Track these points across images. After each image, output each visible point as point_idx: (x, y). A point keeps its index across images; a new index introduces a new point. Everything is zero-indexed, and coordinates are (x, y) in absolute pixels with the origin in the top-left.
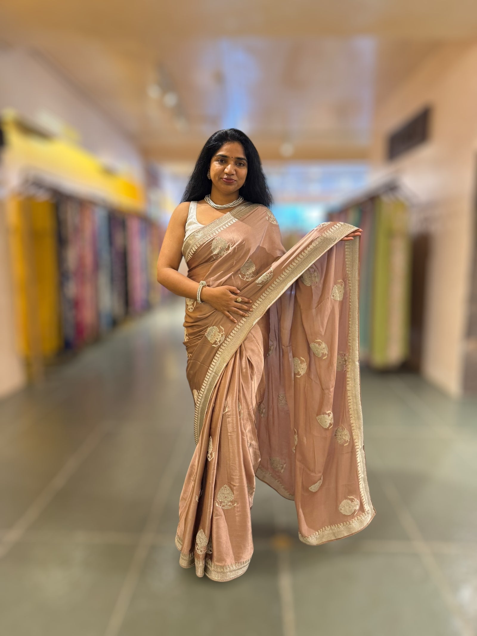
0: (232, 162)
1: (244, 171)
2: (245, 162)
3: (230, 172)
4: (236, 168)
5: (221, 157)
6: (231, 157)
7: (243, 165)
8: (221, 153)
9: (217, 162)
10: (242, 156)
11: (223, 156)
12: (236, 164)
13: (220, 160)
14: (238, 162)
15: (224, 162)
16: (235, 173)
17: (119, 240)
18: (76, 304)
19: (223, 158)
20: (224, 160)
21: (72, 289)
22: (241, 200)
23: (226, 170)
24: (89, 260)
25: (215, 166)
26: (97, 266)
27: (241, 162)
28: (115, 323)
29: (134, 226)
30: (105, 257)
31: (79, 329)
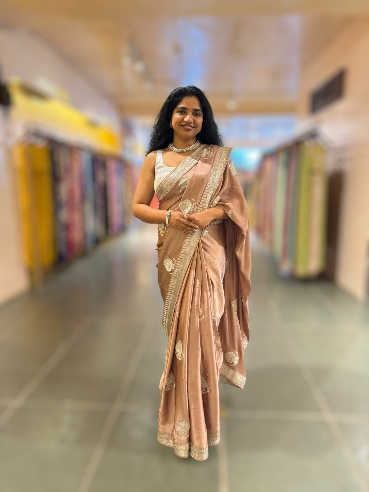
0: (191, 113)
1: (200, 120)
2: (201, 113)
3: (189, 121)
4: (193, 117)
5: (181, 109)
6: (189, 109)
7: (199, 115)
8: (181, 105)
9: (178, 113)
10: (198, 108)
11: (183, 108)
12: (194, 115)
13: (181, 111)
14: (195, 113)
15: (183, 113)
16: (193, 121)
17: (100, 177)
18: (68, 227)
19: (183, 109)
20: (183, 111)
21: (64, 215)
22: (197, 144)
23: (186, 119)
24: (77, 193)
25: (176, 116)
26: (83, 198)
27: (197, 113)
28: (98, 241)
29: (112, 166)
30: (90, 190)
31: (70, 245)
